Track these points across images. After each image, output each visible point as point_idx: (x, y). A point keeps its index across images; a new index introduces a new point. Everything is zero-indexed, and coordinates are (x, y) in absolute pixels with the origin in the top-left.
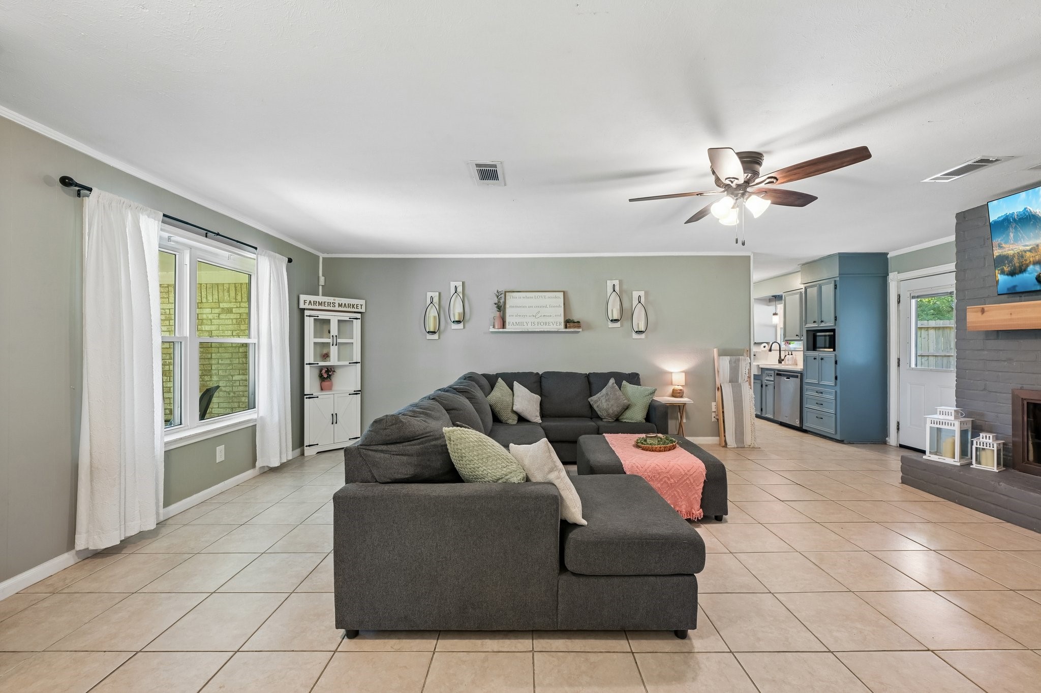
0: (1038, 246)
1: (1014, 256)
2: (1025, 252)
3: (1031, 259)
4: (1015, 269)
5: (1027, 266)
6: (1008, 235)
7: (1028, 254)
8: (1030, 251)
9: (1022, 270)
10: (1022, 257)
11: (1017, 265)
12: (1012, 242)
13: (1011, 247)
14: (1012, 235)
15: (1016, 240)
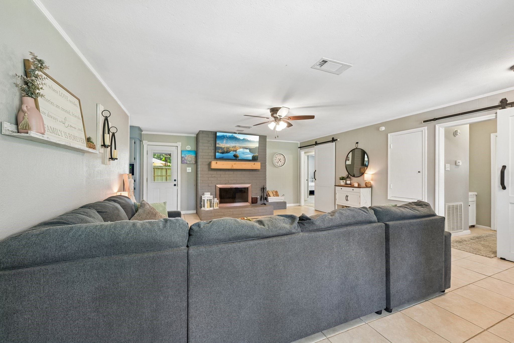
0: (236, 146)
1: (224, 148)
2: (230, 147)
3: (232, 150)
4: (224, 151)
5: (230, 151)
6: (223, 141)
7: (231, 148)
8: (232, 147)
9: (228, 152)
10: (228, 148)
11: (225, 150)
12: (225, 143)
13: (224, 145)
14: (225, 141)
15: (226, 143)
